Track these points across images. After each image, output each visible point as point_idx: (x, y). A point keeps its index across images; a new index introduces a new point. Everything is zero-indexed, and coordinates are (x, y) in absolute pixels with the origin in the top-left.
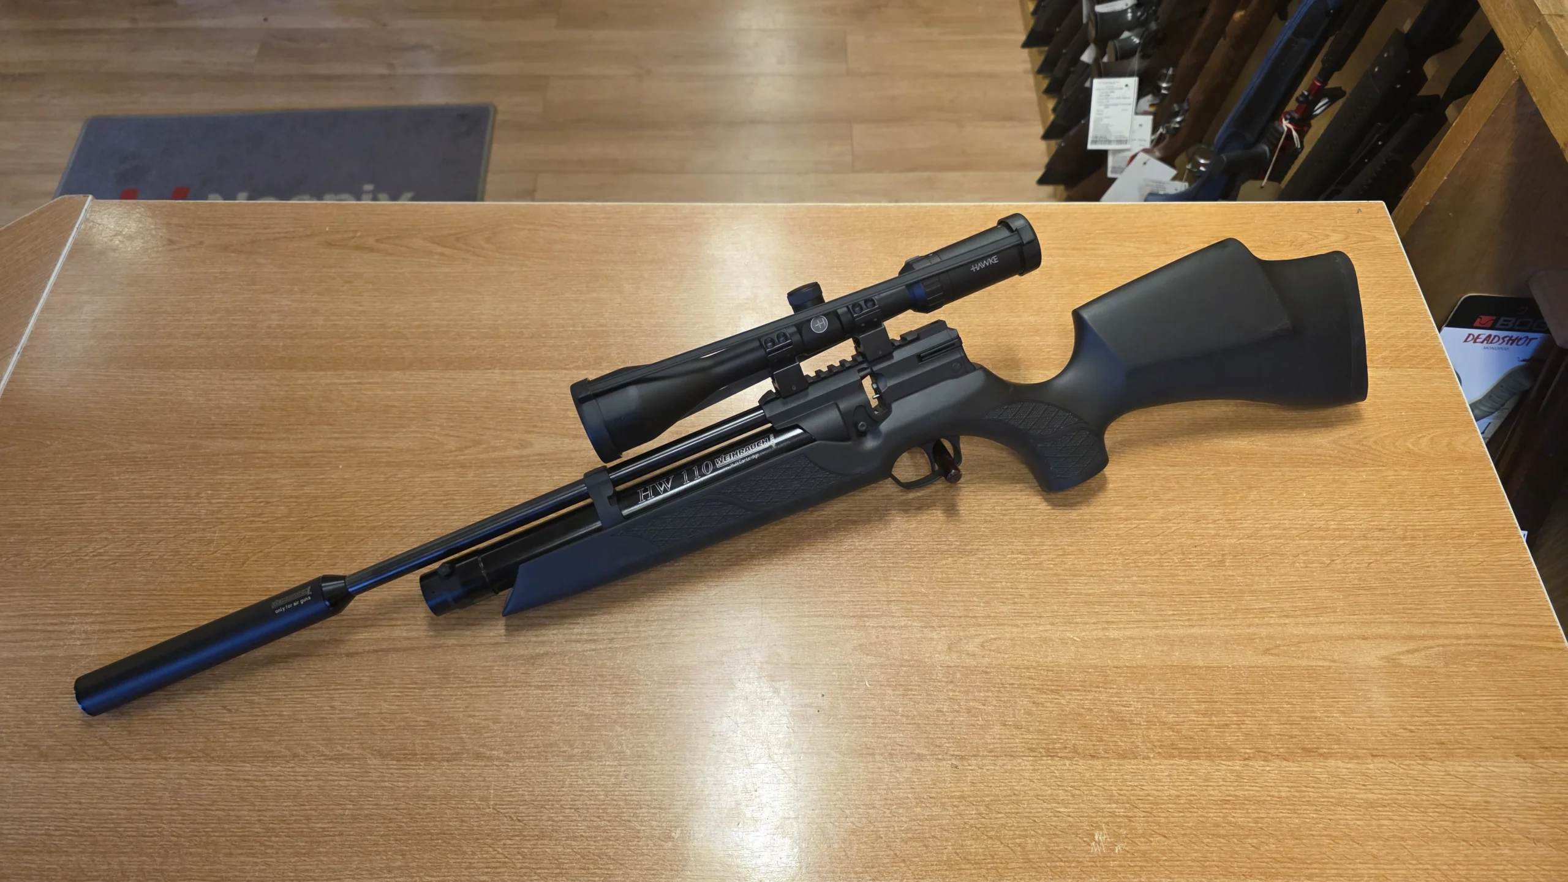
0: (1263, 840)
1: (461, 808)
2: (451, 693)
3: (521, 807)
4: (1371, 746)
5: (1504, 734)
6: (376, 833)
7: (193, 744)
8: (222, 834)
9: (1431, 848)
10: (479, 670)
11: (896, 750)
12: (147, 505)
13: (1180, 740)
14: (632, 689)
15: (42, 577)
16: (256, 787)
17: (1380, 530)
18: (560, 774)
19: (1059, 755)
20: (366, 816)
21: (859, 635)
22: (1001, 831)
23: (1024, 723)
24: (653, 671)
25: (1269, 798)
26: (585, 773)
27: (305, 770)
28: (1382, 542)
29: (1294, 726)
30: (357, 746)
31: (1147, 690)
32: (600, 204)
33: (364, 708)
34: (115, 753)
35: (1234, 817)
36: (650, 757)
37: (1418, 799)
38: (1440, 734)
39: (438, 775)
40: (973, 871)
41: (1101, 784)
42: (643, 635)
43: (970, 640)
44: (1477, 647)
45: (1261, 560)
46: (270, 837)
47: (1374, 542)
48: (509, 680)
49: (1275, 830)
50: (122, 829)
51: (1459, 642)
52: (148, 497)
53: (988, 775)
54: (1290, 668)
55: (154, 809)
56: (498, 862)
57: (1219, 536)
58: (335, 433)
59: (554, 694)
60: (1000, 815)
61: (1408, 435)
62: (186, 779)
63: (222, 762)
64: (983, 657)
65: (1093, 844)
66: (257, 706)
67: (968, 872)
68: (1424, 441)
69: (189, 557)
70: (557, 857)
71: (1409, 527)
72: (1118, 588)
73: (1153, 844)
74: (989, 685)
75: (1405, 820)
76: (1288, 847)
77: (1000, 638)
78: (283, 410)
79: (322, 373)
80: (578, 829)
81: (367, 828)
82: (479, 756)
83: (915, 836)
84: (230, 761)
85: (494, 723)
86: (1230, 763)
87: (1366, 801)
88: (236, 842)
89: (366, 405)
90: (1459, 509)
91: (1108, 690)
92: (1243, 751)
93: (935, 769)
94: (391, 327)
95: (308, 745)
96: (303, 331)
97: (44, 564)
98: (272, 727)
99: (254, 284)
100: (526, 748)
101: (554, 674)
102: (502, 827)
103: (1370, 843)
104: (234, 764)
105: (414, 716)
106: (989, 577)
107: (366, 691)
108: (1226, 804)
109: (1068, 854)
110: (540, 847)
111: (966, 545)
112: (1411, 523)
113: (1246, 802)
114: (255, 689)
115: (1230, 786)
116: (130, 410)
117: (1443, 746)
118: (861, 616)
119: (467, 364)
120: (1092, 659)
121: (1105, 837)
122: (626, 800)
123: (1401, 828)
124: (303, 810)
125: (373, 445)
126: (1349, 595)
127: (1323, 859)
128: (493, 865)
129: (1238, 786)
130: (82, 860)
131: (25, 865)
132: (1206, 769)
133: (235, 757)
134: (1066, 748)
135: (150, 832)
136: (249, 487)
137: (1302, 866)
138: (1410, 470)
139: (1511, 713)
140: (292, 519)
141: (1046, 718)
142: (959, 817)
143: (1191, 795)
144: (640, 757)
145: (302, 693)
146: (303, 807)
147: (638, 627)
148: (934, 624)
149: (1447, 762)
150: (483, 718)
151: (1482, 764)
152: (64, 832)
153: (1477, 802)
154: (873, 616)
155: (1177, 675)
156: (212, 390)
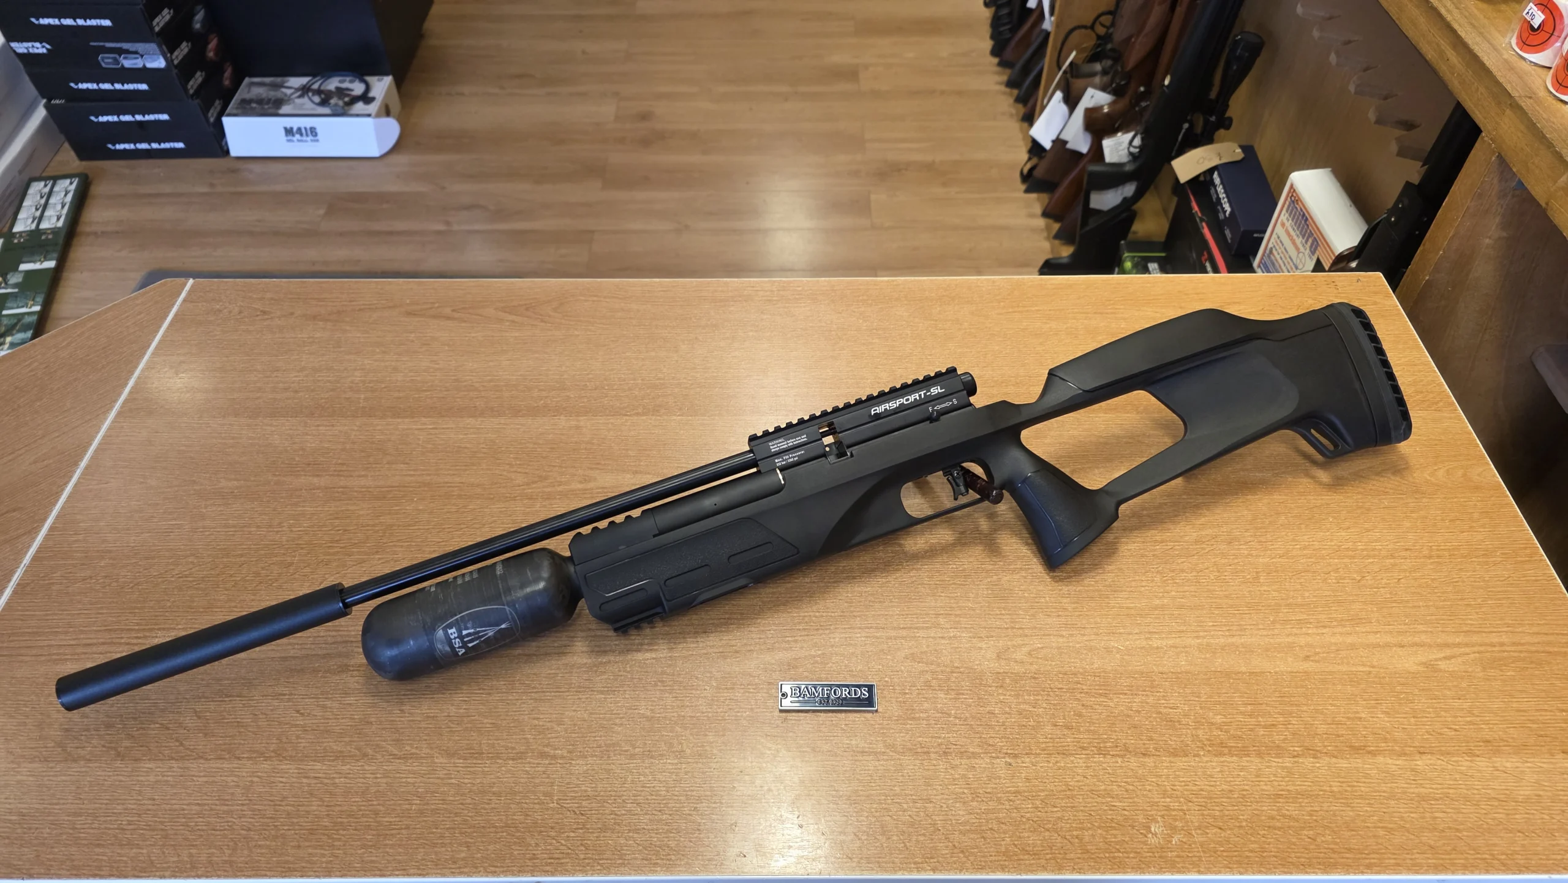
0: (1318, 831)
1: (526, 803)
2: (517, 698)
3: (584, 802)
4: (1418, 744)
5: (1548, 733)
6: (442, 827)
7: (266, 745)
8: (291, 828)
9: (1486, 838)
10: (544, 677)
11: (950, 749)
12: (231, 533)
13: (1229, 739)
14: (692, 694)
15: (128, 597)
16: (326, 784)
17: (1407, 550)
18: (622, 771)
19: (1111, 753)
20: (434, 809)
21: (910, 644)
22: (1057, 824)
23: (1074, 724)
24: (711, 677)
25: (1321, 793)
26: (646, 771)
27: (375, 768)
28: (1409, 561)
29: (1340, 726)
30: (425, 746)
31: (1193, 693)
32: (658, 280)
33: (432, 711)
34: (189, 753)
35: (1288, 810)
36: (709, 756)
37: (1470, 793)
38: (1485, 733)
39: (504, 772)
40: (1032, 862)
41: (1154, 780)
42: (701, 646)
43: (1017, 649)
44: (1512, 653)
45: (1294, 577)
46: (338, 830)
47: (1403, 561)
48: (573, 685)
49: (1331, 823)
50: (193, 824)
51: (1494, 649)
52: (234, 526)
53: (1042, 772)
54: (1331, 673)
55: (227, 805)
56: (563, 853)
57: (1252, 556)
58: (409, 470)
59: (616, 698)
60: (1056, 809)
61: (1425, 467)
62: (258, 777)
63: (293, 761)
64: (1031, 664)
65: (1150, 835)
66: (329, 710)
67: (1027, 862)
68: (1441, 473)
69: (270, 577)
70: (619, 849)
71: (1434, 547)
72: (1157, 602)
73: (1209, 835)
74: (1039, 689)
75: (1458, 813)
76: (1344, 838)
77: (1047, 647)
78: (363, 451)
79: (399, 420)
80: (640, 822)
81: (432, 822)
82: (543, 755)
83: (973, 828)
84: (302, 761)
85: (559, 725)
86: (1280, 760)
87: (1418, 795)
88: (304, 835)
89: (440, 447)
90: (1480, 532)
91: (1155, 694)
92: (1292, 749)
93: (990, 766)
94: (465, 381)
95: (377, 745)
96: (383, 386)
97: (131, 585)
98: (343, 730)
99: (340, 347)
100: (589, 748)
101: (616, 680)
102: (565, 820)
103: (1425, 834)
104: (306, 763)
105: (480, 719)
106: (1032, 593)
107: (435, 696)
108: (1279, 798)
109: (1126, 846)
110: (602, 839)
111: (1009, 565)
112: (1436, 544)
113: (1299, 796)
114: (327, 694)
115: (1282, 781)
116: (219, 452)
117: (1489, 744)
118: (911, 628)
119: (534, 412)
120: (1137, 666)
121: (1161, 829)
122: (687, 795)
123: (1456, 821)
124: (370, 805)
125: (446, 480)
126: (1383, 608)
127: (1381, 849)
128: (556, 856)
129: (1289, 781)
130: (154, 853)
131: (96, 857)
132: (1257, 766)
133: (306, 757)
134: (1117, 746)
135: (220, 826)
136: (328, 517)
137: (1360, 856)
138: (1430, 498)
139: (1552, 713)
140: (368, 545)
141: (1097, 720)
142: (1015, 811)
143: (1244, 790)
144: (700, 755)
145: (372, 698)
146: (370, 803)
147: (696, 637)
148: (982, 635)
149: (1495, 759)
150: (547, 720)
151: (1529, 760)
152: (136, 826)
153: (1529, 795)
154: (923, 628)
155: (1223, 680)
156: (297, 435)
